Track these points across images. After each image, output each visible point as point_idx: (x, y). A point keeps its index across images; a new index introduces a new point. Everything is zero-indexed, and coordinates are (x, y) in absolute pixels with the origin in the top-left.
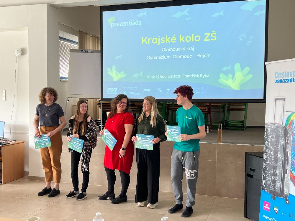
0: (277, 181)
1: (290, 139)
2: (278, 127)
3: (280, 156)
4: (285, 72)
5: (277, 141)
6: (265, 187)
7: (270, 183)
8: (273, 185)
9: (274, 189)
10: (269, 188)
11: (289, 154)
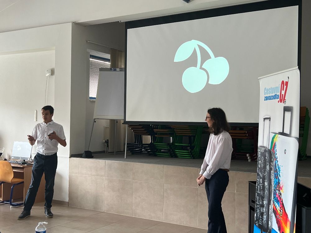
0: (264, 214)
1: (273, 164)
2: (265, 151)
3: (266, 184)
4: (271, 88)
5: (265, 167)
6: (256, 221)
7: (260, 216)
8: (261, 219)
9: (262, 223)
10: (258, 222)
11: (273, 182)
